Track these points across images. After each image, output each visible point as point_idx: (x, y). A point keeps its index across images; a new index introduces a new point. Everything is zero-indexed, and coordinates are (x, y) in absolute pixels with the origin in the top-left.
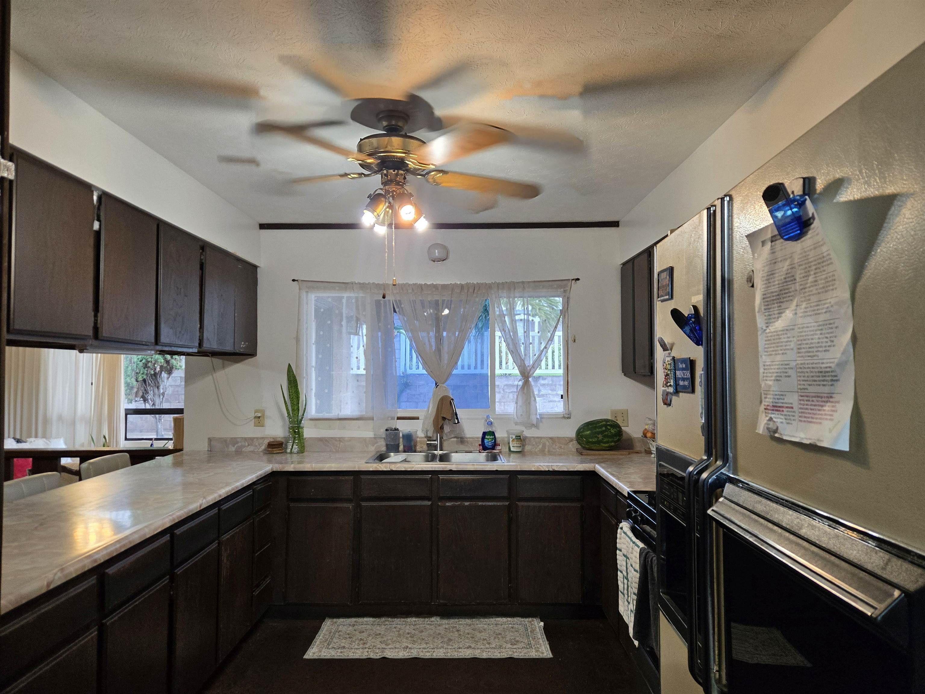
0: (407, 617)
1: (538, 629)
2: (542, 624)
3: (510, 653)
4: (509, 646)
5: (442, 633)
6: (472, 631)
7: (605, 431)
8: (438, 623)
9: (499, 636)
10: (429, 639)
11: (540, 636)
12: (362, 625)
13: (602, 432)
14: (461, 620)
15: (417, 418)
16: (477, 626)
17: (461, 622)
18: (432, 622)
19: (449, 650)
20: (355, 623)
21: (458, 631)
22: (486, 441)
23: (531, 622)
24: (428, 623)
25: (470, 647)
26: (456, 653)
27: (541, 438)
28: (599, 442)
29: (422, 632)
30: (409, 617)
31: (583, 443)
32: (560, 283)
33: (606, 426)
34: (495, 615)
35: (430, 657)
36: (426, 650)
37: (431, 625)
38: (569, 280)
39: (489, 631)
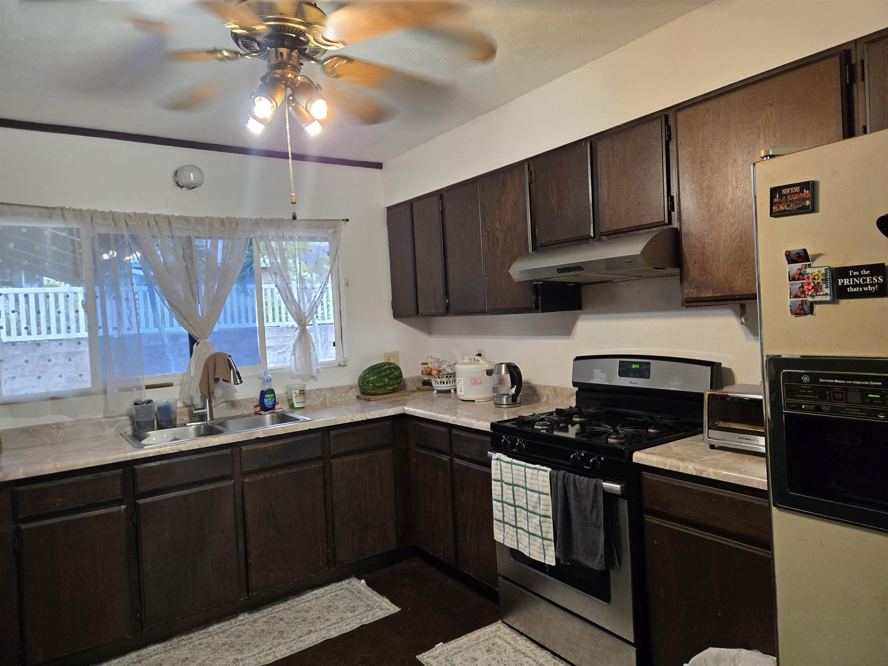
0: (205, 628)
1: (362, 588)
2: (363, 581)
3: (359, 621)
4: (349, 615)
5: (266, 629)
6: (296, 614)
7: (389, 374)
8: (250, 619)
9: (331, 609)
10: (255, 640)
11: (371, 595)
12: (151, 656)
13: (387, 376)
14: (274, 607)
15: (171, 385)
16: (298, 608)
17: (276, 610)
18: (241, 621)
19: (290, 644)
20: (139, 658)
21: (281, 619)
22: (266, 401)
23: (349, 584)
24: (238, 624)
25: (310, 632)
26: (302, 644)
27: (321, 390)
28: (385, 386)
29: (240, 636)
30: (209, 626)
31: (369, 389)
32: (330, 222)
33: (390, 369)
34: (309, 589)
35: (275, 660)
36: (263, 654)
37: (244, 625)
38: (338, 220)
39: (316, 607)
